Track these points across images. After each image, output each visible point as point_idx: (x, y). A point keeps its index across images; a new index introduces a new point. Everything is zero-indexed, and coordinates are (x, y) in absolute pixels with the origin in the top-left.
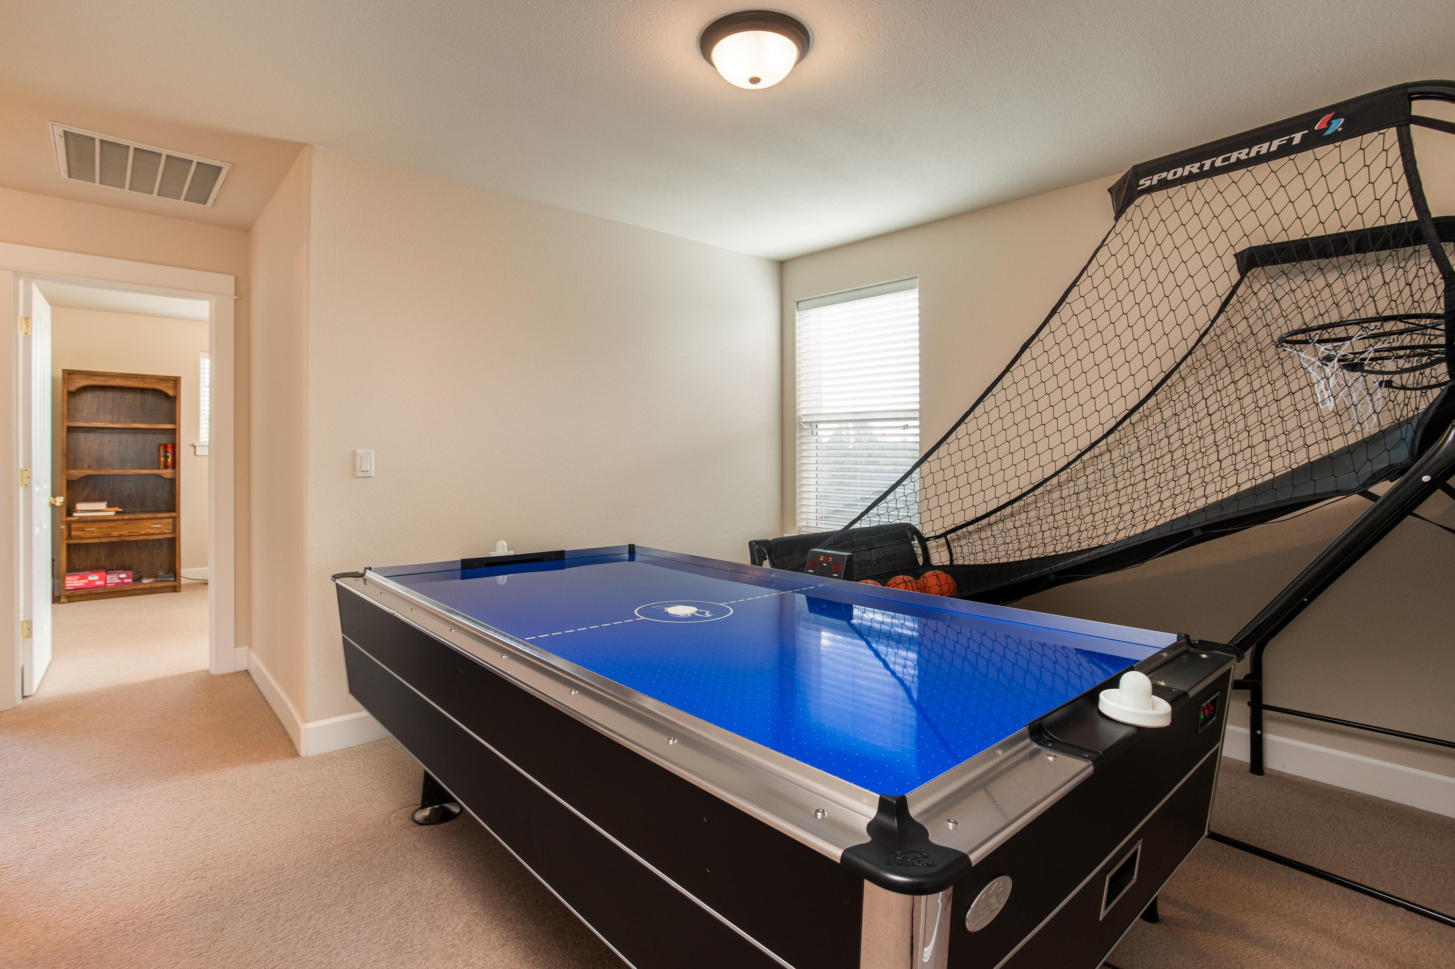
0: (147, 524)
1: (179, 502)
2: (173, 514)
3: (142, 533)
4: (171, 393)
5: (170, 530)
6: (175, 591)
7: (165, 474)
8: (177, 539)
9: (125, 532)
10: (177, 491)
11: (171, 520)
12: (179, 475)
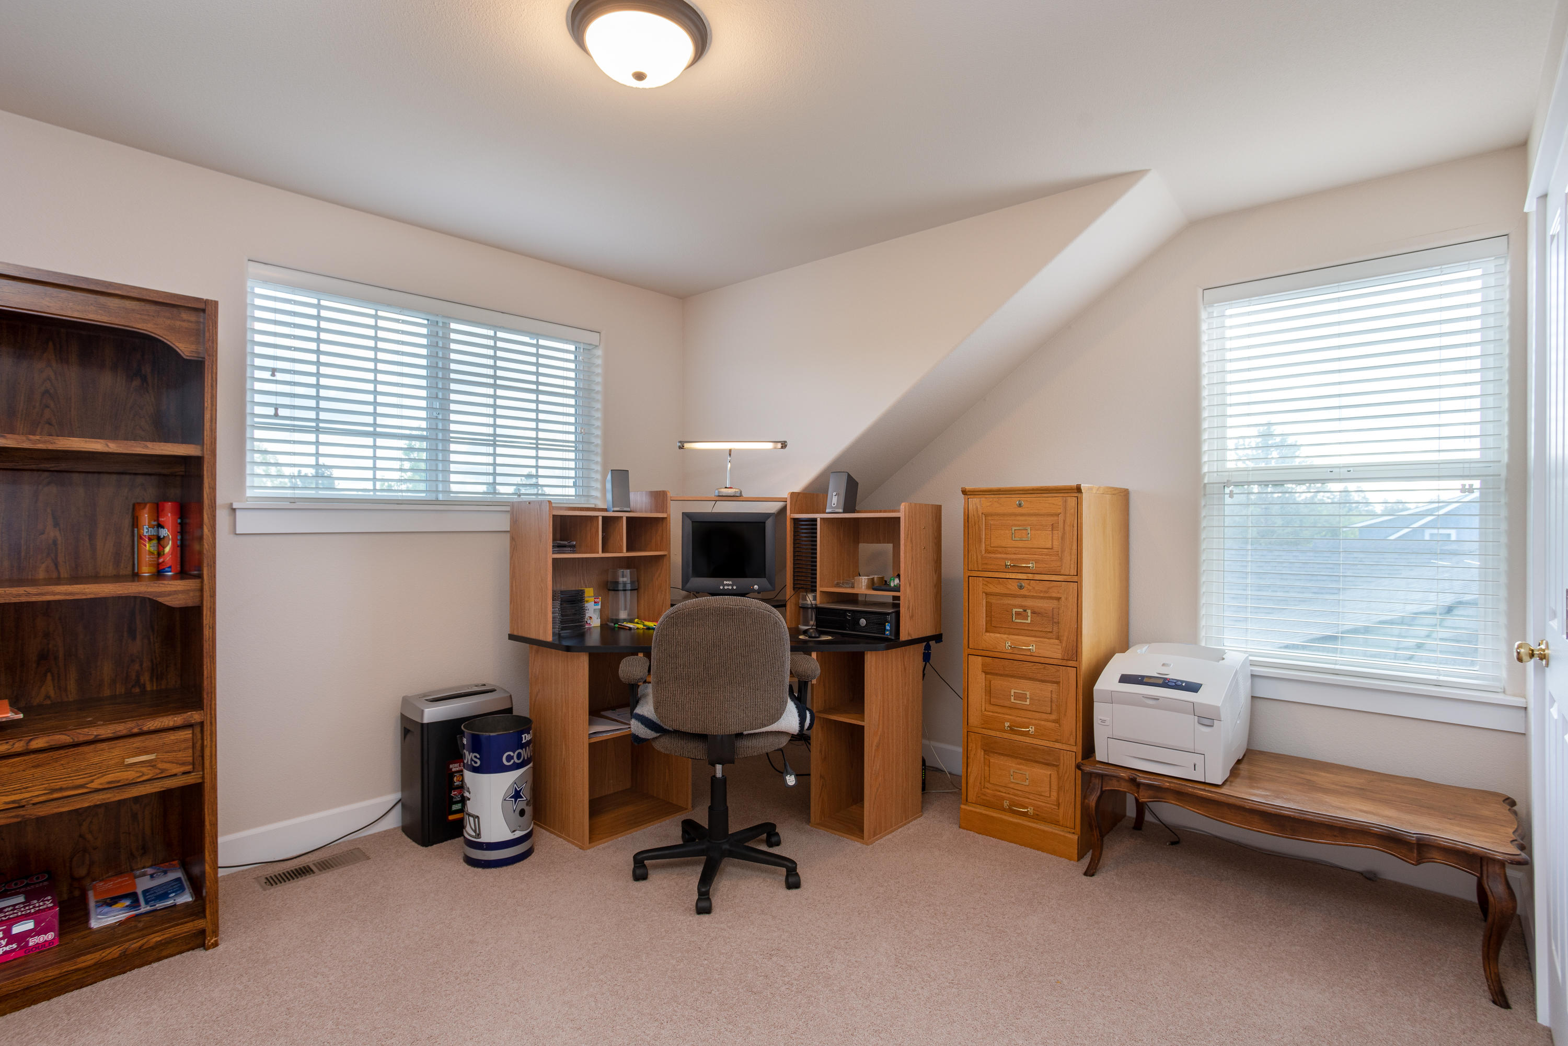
0: (112, 753)
1: (213, 677)
2: (195, 716)
3: (95, 785)
4: (185, 348)
5: (183, 764)
6: (203, 946)
7: (169, 594)
8: (207, 786)
9: (36, 793)
10: (206, 646)
11: (187, 734)
12: (213, 596)
